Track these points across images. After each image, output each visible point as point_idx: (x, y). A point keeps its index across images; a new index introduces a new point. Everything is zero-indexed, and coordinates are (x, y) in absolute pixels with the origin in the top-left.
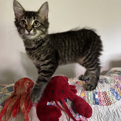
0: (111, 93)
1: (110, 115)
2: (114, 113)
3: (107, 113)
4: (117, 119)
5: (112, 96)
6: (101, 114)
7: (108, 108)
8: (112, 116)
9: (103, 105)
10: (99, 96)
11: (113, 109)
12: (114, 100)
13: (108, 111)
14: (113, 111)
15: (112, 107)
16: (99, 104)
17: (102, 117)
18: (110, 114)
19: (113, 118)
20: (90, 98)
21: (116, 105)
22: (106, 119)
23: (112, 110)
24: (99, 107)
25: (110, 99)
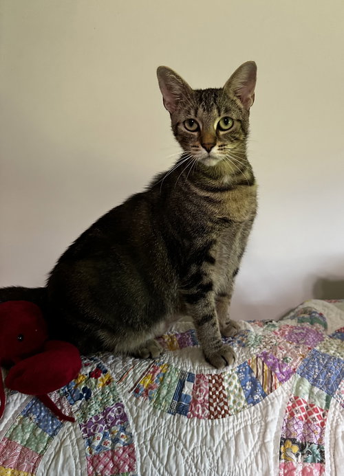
0: (235, 382)
1: (210, 448)
2: (227, 444)
3: (202, 442)
4: (229, 464)
5: (237, 392)
6: (185, 445)
7: (212, 426)
8: (216, 451)
9: (198, 416)
10: (195, 389)
11: (227, 433)
12: (239, 404)
13: (209, 437)
14: (223, 438)
15: (225, 424)
16: (187, 411)
17: (183, 455)
18: (212, 445)
19: (218, 461)
20: (164, 392)
21: (240, 420)
22: (193, 462)
23: (224, 435)
24: (186, 422)
25: (226, 400)
